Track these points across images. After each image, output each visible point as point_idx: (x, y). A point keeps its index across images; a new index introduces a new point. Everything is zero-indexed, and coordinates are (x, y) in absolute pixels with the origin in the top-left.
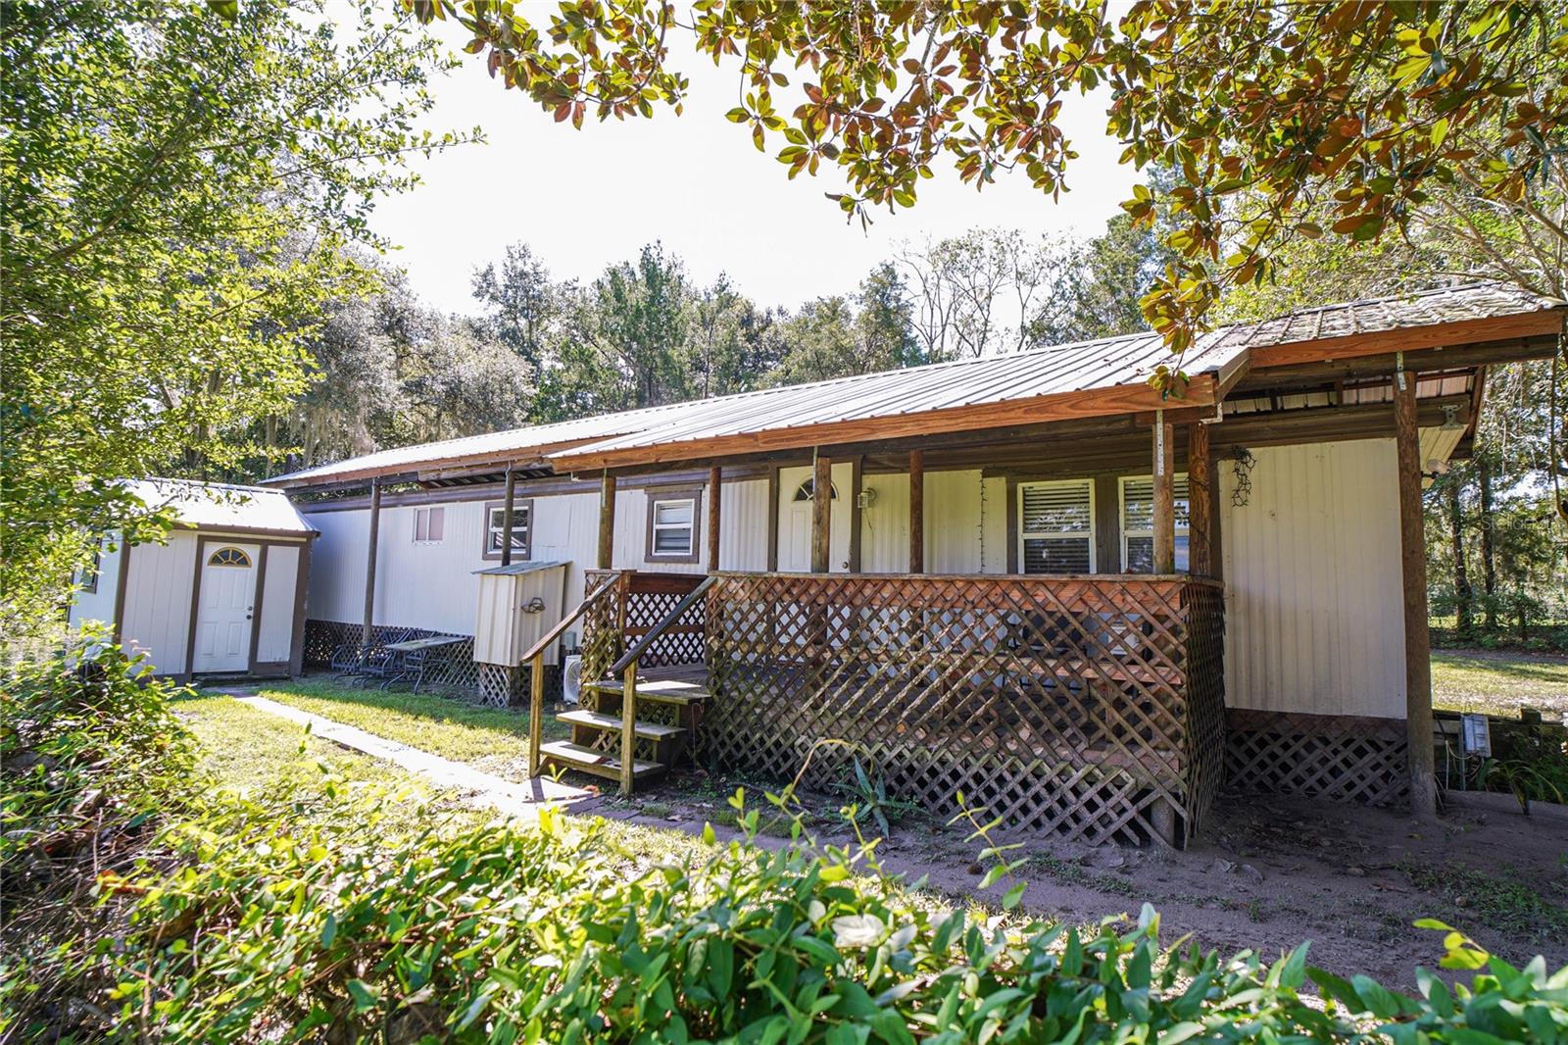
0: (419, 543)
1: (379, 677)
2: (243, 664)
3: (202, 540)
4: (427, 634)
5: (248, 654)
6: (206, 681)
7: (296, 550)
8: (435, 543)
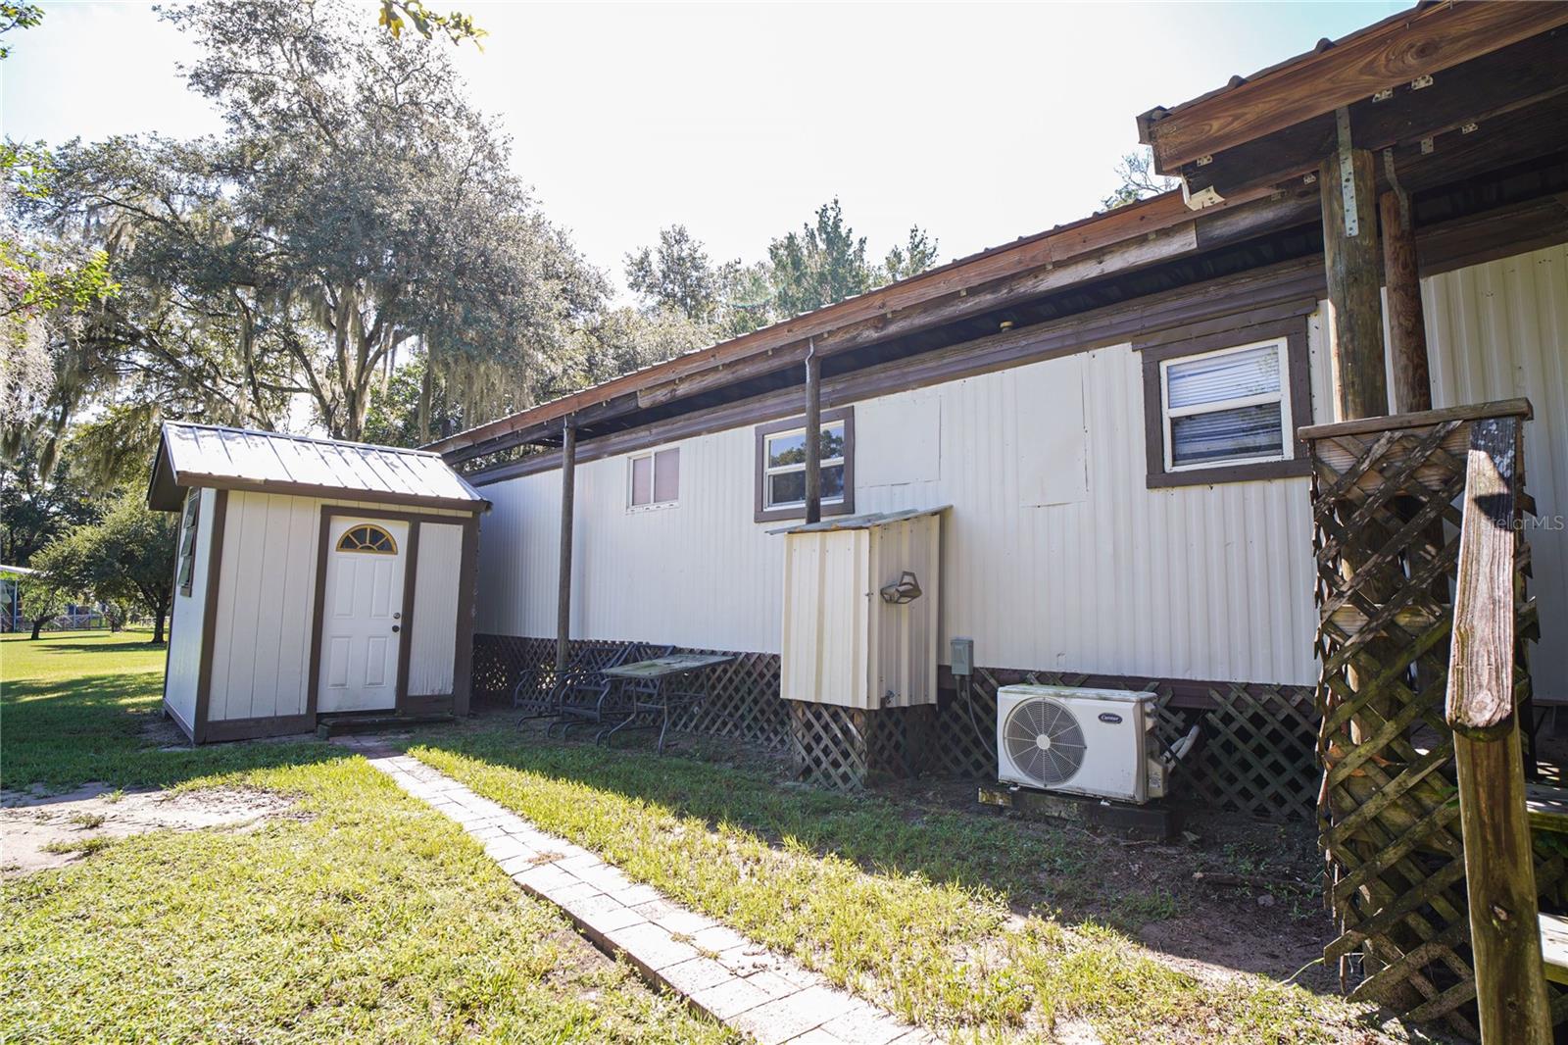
0: (637, 509)
1: (590, 722)
2: (386, 699)
3: (328, 513)
4: (659, 651)
5: (395, 683)
6: (334, 726)
7: (457, 532)
8: (665, 505)
